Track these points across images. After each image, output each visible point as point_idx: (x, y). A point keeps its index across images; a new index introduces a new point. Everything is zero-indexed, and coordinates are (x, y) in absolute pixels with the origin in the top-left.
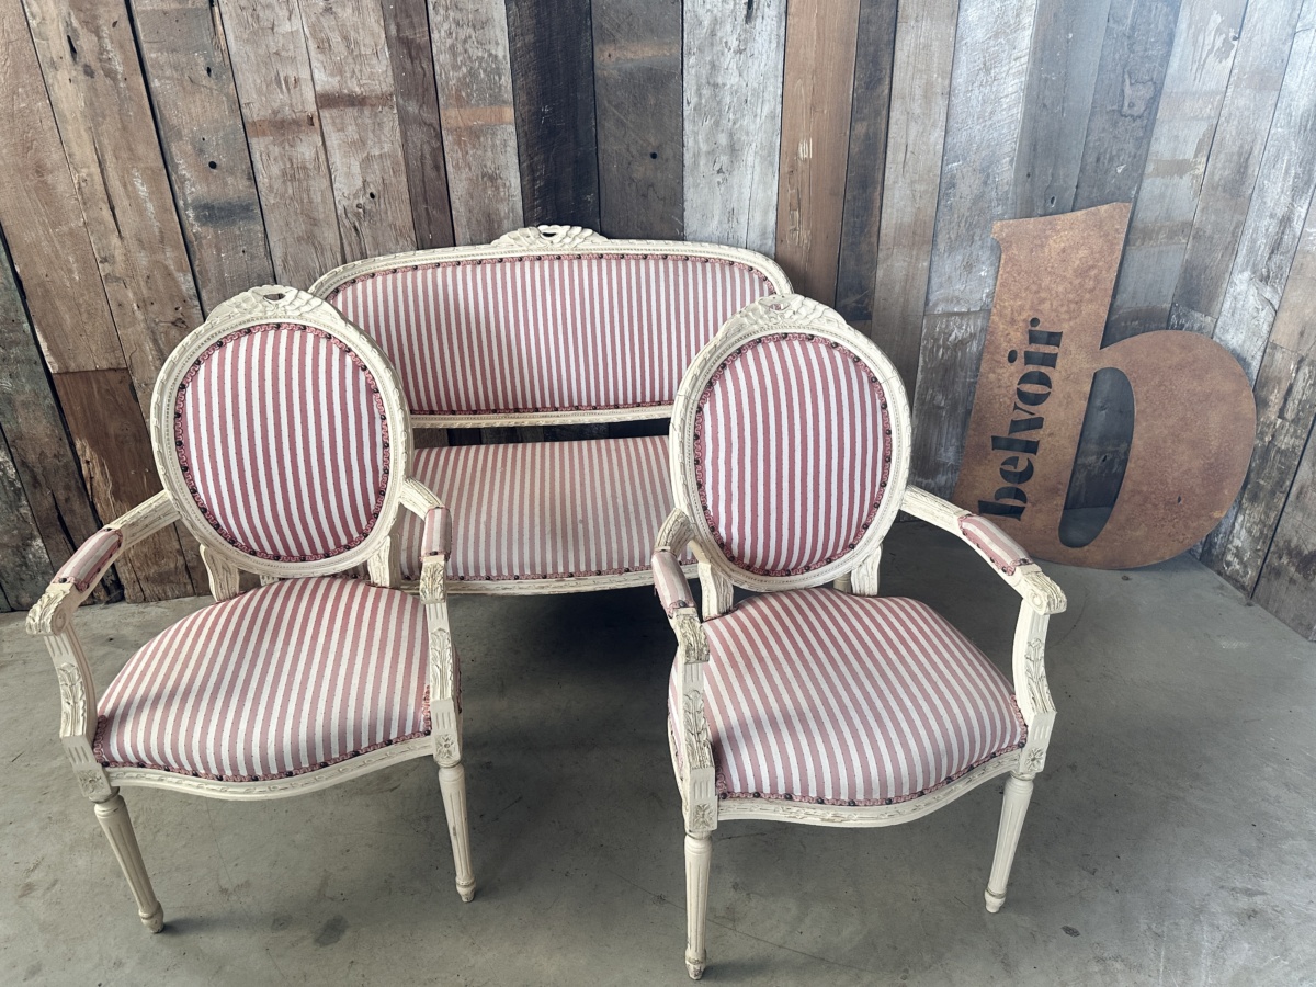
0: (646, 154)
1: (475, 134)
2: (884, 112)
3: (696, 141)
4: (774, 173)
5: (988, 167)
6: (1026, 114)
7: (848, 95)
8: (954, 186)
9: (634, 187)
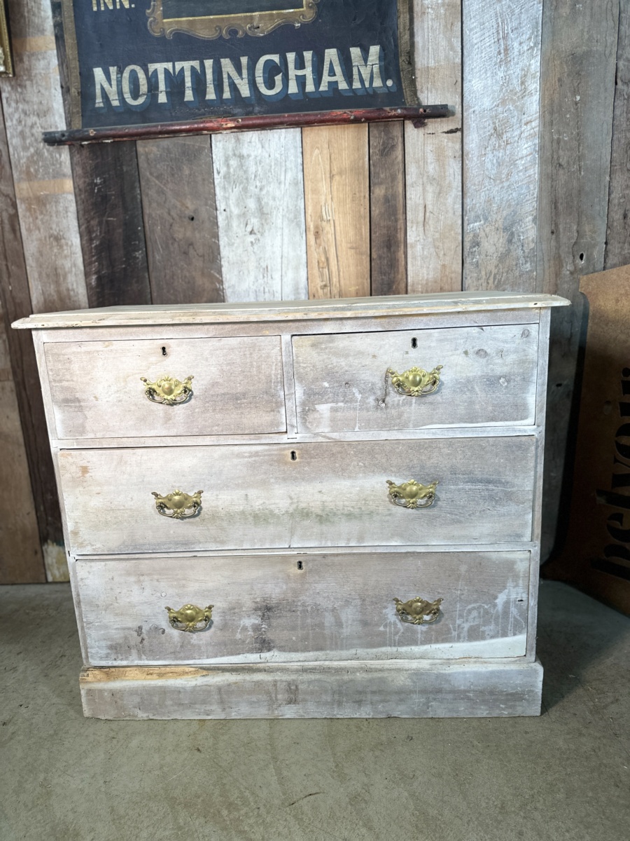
0: (185, 217)
1: (41, 202)
2: (400, 176)
3: (227, 205)
4: (301, 234)
5: (512, 225)
6: (541, 173)
7: (364, 163)
8: (478, 244)
9: (176, 245)
